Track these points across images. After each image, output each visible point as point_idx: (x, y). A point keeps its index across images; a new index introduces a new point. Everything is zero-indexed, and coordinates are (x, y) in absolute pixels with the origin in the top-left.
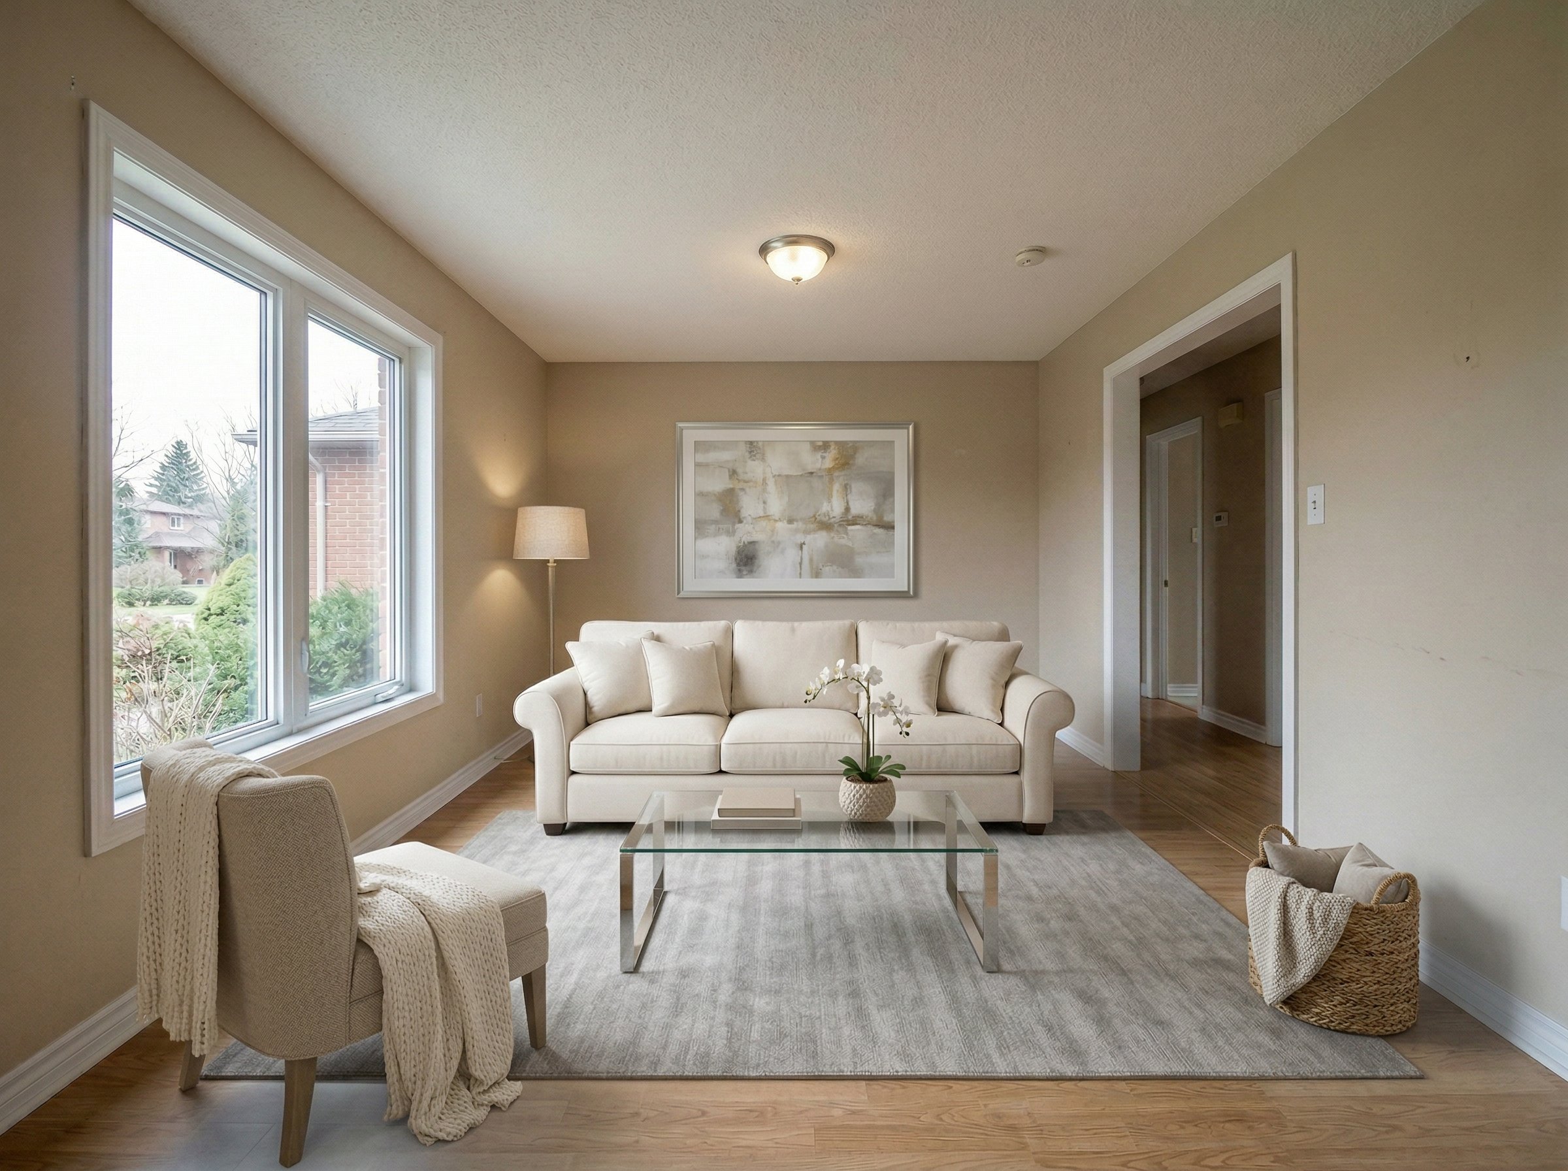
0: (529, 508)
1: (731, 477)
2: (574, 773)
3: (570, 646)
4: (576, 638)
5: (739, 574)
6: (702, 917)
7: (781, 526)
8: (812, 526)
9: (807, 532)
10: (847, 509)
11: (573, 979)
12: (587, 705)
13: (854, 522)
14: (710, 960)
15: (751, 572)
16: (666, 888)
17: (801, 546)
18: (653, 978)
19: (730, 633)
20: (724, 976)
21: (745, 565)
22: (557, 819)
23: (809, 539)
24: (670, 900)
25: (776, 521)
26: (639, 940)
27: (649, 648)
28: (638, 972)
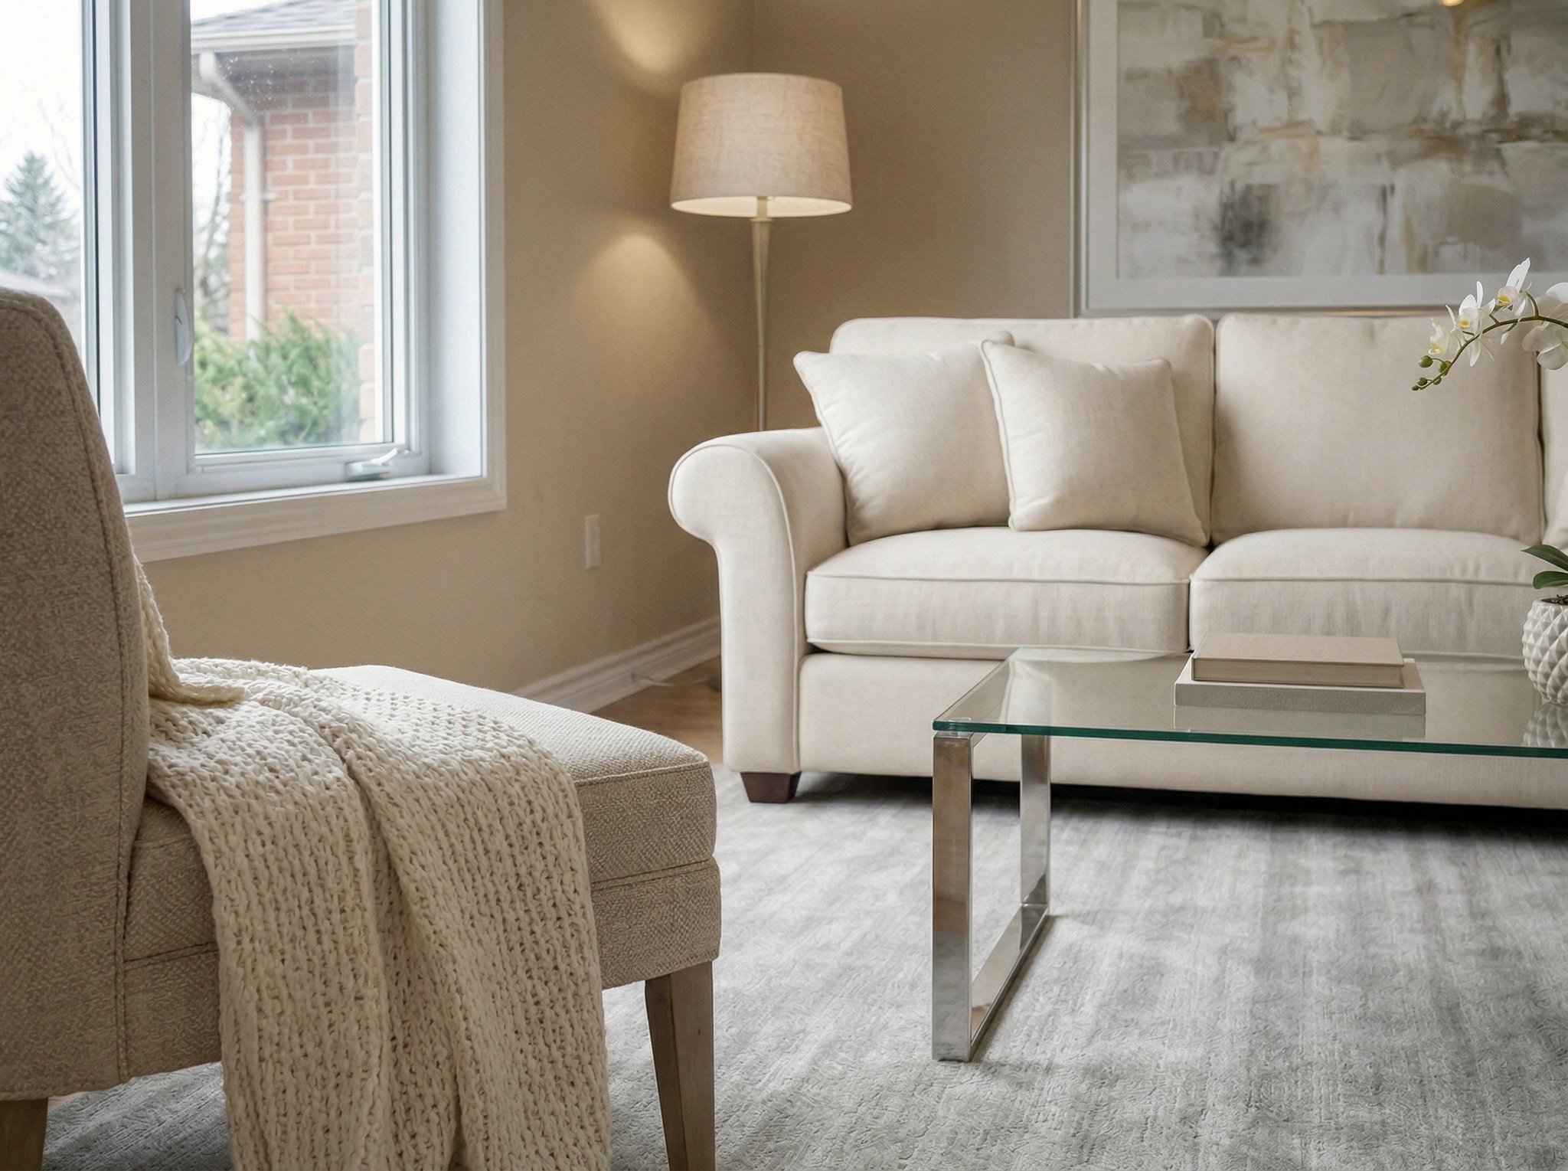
0: (707, 81)
1: (1208, 32)
2: (814, 650)
3: (806, 363)
4: (824, 348)
5: (1229, 265)
6: (1152, 971)
7: (1337, 148)
8: (1415, 145)
9: (1396, 162)
10: (1501, 100)
11: (796, 1064)
12: (848, 504)
13: (1522, 129)
14: (1178, 1053)
15: (1255, 261)
16: (1054, 908)
17: (1385, 194)
18: (1022, 1075)
19: (1207, 346)
20: (1215, 1092)
21: (1245, 245)
22: (772, 761)
23: (1401, 179)
24: (1063, 935)
25: (1319, 133)
26: (984, 993)
27: (999, 365)
28: (979, 1061)
